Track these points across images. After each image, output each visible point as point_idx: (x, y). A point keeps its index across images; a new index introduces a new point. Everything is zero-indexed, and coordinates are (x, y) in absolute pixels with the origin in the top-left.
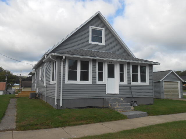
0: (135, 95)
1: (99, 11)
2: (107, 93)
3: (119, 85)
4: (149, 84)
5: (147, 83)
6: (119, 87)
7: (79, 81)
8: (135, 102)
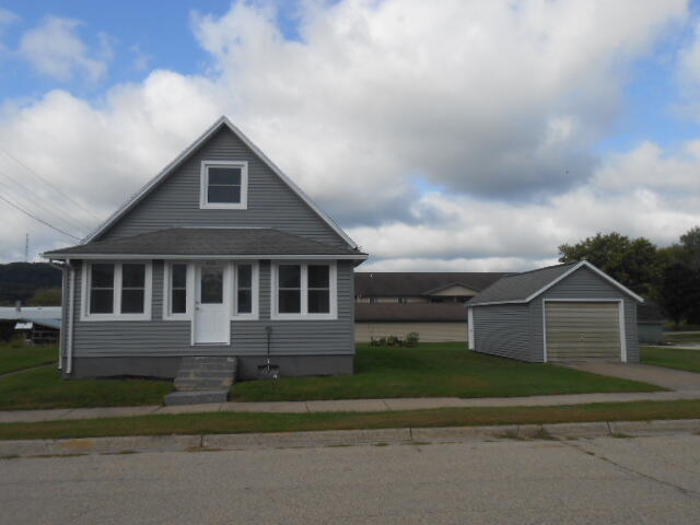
0: (279, 350)
1: (223, 117)
2: (192, 344)
3: (232, 322)
4: (335, 318)
5: (333, 315)
6: (231, 326)
7: (117, 315)
8: (273, 367)
